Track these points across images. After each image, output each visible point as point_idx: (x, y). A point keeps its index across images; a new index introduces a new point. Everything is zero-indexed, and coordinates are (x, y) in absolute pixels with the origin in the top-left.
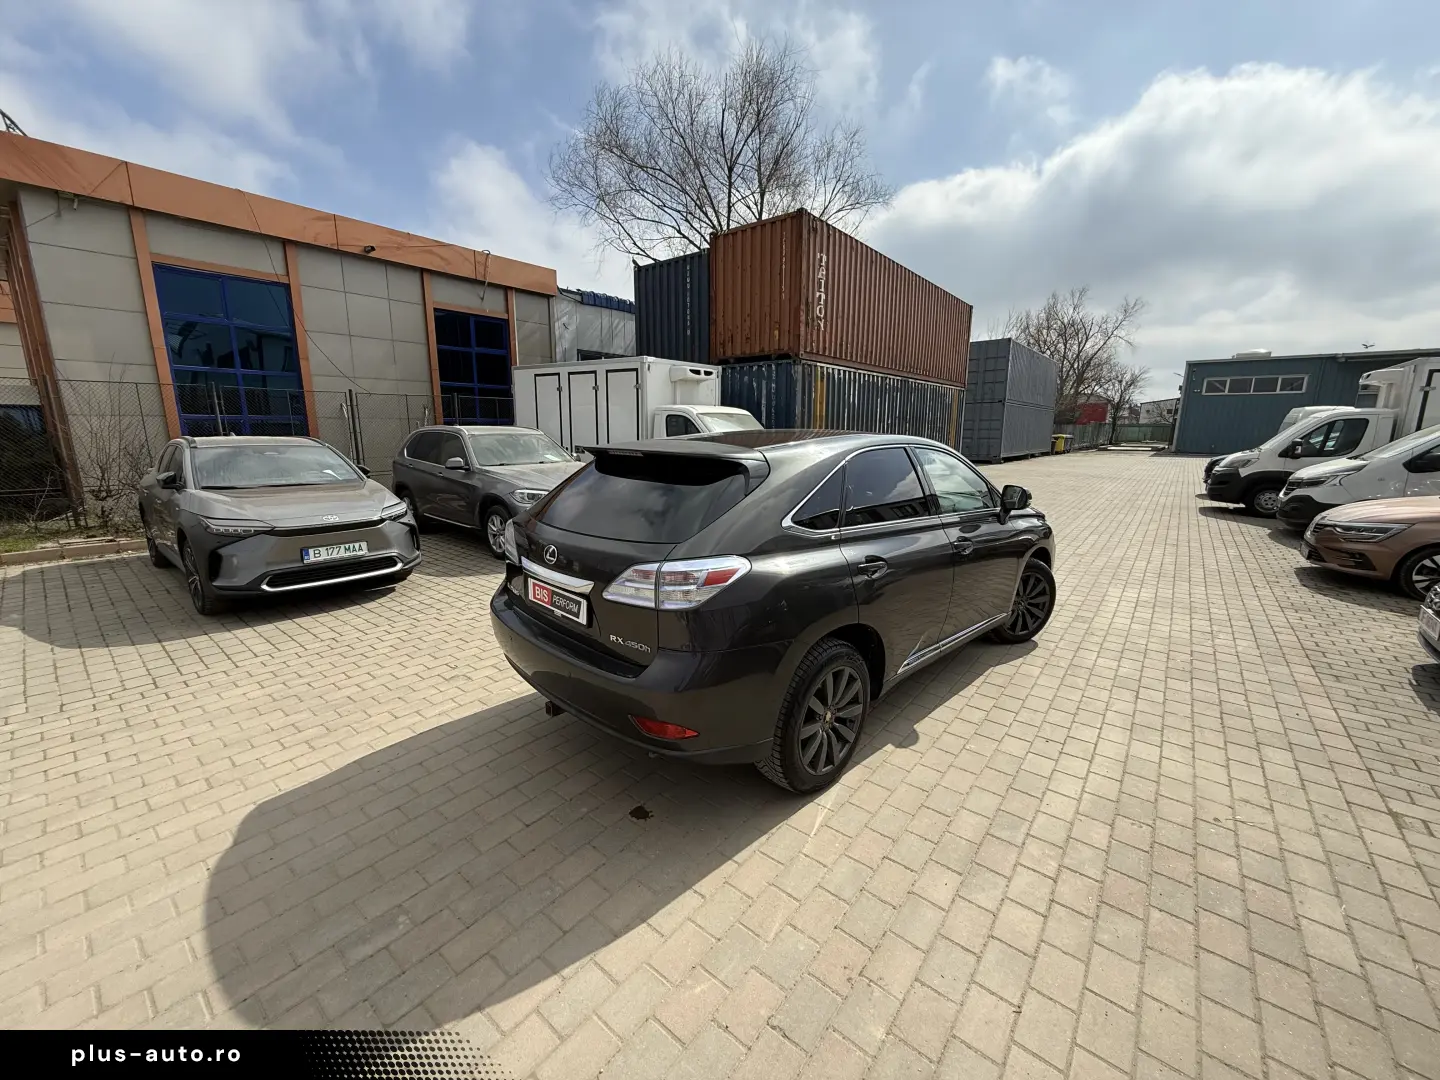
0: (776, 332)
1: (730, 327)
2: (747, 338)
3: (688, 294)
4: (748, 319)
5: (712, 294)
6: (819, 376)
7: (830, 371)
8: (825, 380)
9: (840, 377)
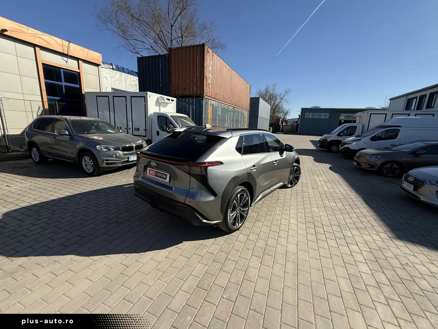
0: (195, 88)
1: (178, 84)
2: (184, 89)
3: (160, 70)
4: (184, 82)
5: (170, 71)
6: (210, 104)
7: (213, 103)
8: (211, 106)
9: (216, 105)
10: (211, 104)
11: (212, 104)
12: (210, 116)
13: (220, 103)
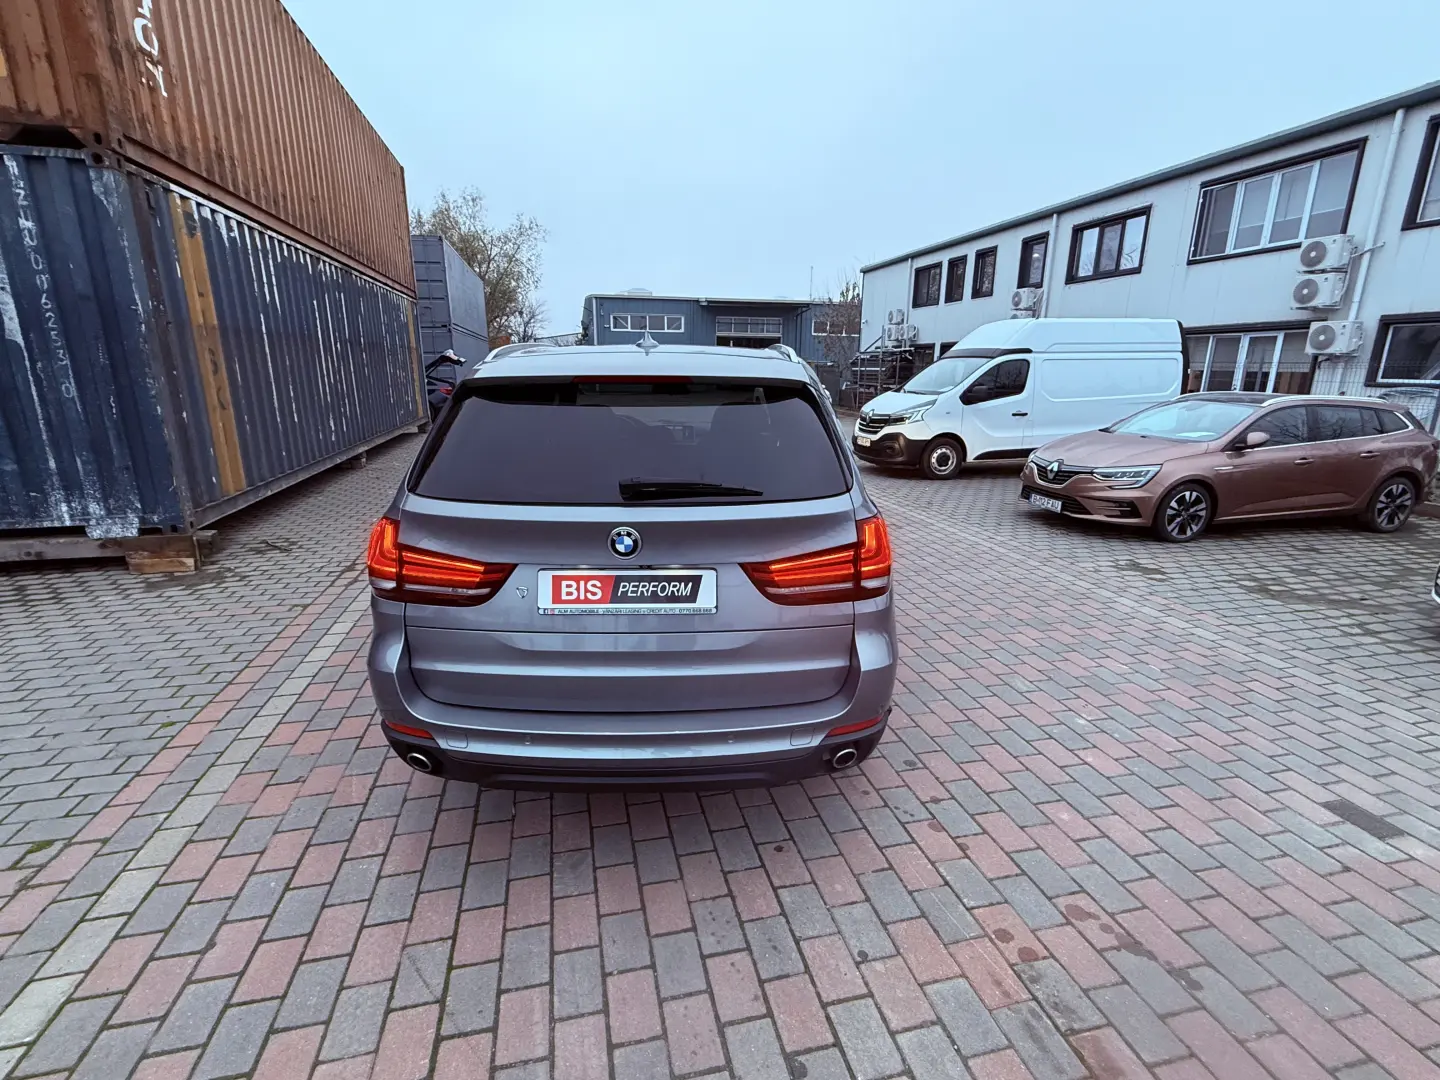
6: (182, 221)
7: (207, 213)
8: (199, 234)
9: (232, 235)
10: (189, 216)
11: (203, 220)
12: (201, 307)
13: (260, 228)
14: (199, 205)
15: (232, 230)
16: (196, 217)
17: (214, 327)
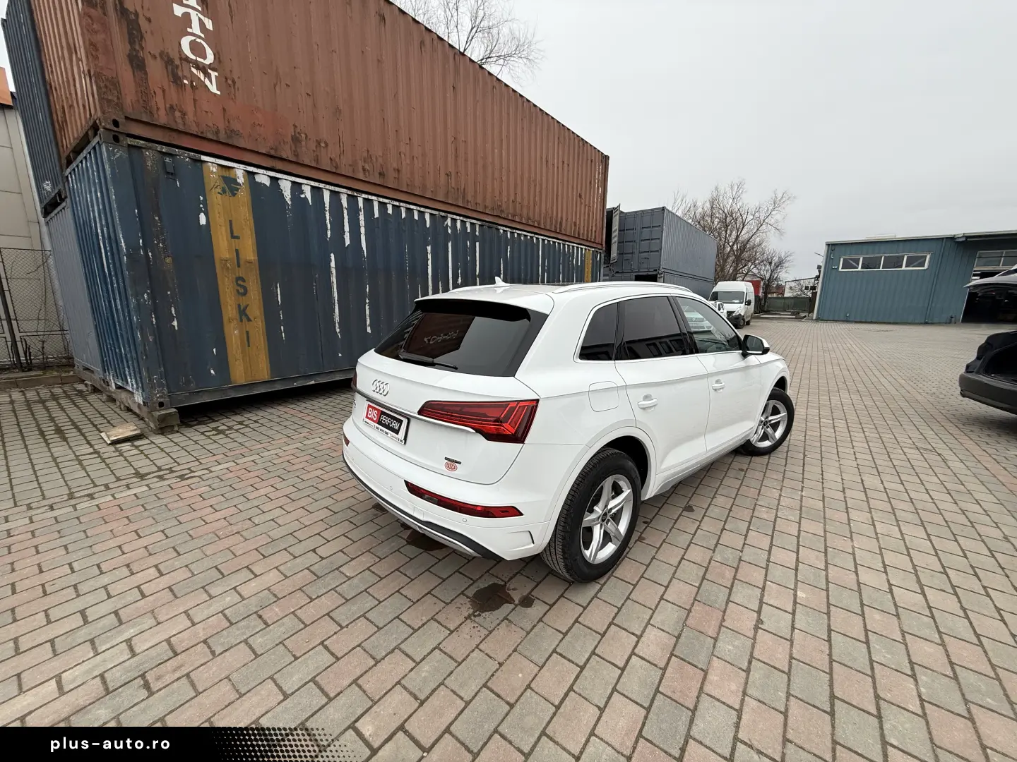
6: (215, 183)
8: (243, 193)
9: (303, 196)
11: (254, 186)
13: (350, 193)
14: (251, 174)
15: (302, 192)
16: (241, 180)
17: (250, 262)
